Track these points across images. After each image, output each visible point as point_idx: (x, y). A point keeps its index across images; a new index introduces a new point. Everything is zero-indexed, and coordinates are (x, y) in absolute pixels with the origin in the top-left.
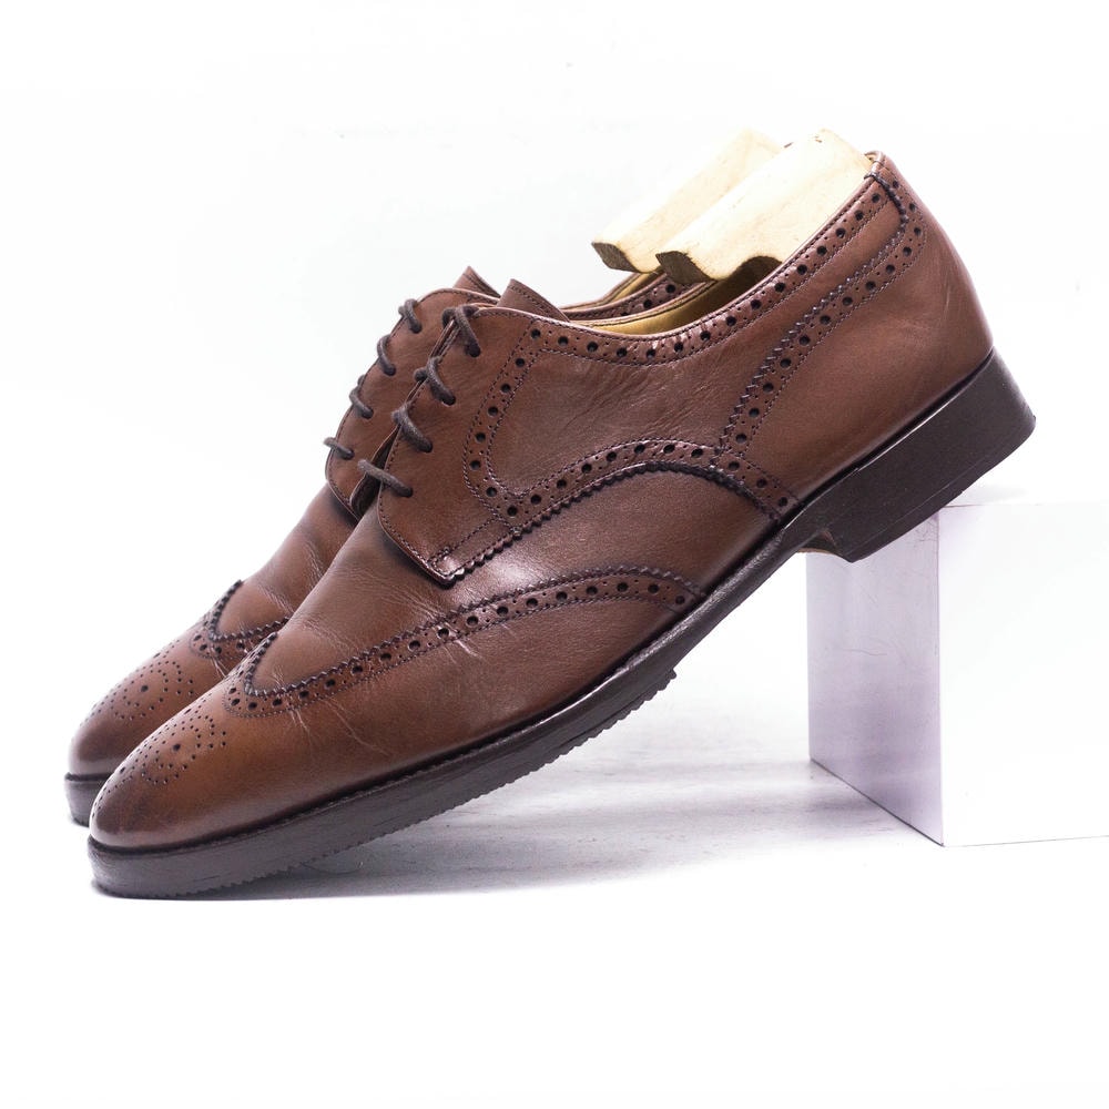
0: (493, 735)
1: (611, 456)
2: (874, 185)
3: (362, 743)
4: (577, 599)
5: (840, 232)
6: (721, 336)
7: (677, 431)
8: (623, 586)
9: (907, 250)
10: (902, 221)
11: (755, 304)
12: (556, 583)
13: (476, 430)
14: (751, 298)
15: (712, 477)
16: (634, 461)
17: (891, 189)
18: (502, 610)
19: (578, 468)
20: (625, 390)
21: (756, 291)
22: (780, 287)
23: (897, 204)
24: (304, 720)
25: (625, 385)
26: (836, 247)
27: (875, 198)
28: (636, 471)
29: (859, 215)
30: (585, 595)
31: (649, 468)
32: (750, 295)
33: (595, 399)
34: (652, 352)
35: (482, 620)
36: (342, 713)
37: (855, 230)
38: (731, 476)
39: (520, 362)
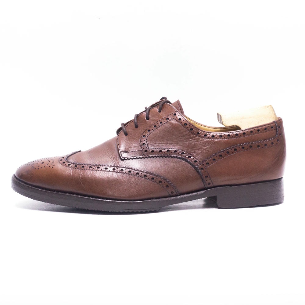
0: (111, 198)
1: (175, 151)
2: (274, 124)
3: (82, 184)
4: (148, 179)
5: (258, 130)
6: (217, 138)
7: (194, 154)
8: (160, 182)
9: (272, 143)
10: (275, 136)
11: (229, 135)
12: (146, 173)
13: (149, 129)
14: (229, 134)
15: (196, 169)
16: (179, 155)
17: (277, 127)
18: (130, 172)
19: (166, 150)
20: (187, 138)
21: (230, 133)
22: (237, 135)
23: (277, 132)
24: (72, 172)
25: (188, 137)
26: (255, 133)
27: (272, 127)
28: (179, 158)
29: (265, 129)
30: (151, 179)
31: (182, 159)
32: (229, 133)
33: (179, 136)
34: (198, 133)
35: (124, 171)
36: (81, 174)
37: (262, 132)
38: (200, 171)
39: (168, 119)
